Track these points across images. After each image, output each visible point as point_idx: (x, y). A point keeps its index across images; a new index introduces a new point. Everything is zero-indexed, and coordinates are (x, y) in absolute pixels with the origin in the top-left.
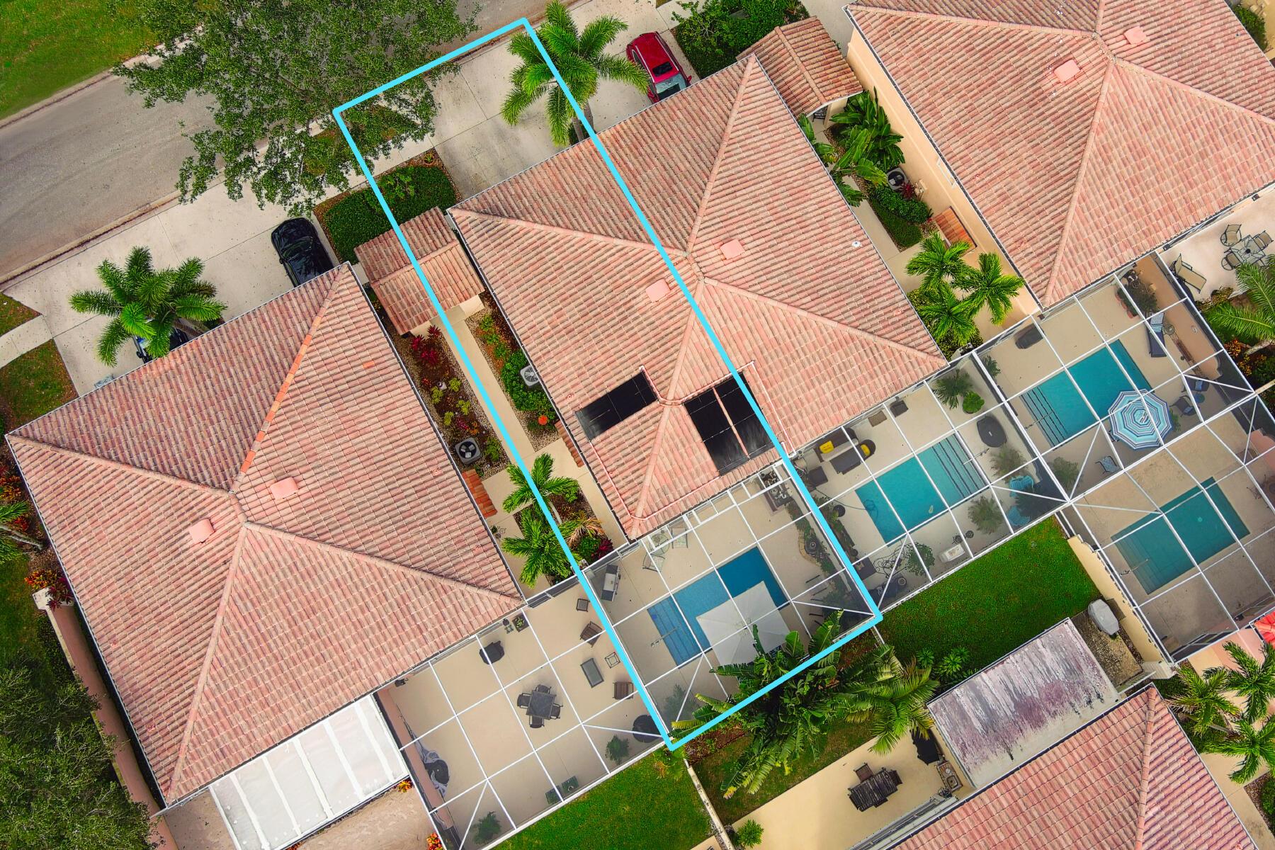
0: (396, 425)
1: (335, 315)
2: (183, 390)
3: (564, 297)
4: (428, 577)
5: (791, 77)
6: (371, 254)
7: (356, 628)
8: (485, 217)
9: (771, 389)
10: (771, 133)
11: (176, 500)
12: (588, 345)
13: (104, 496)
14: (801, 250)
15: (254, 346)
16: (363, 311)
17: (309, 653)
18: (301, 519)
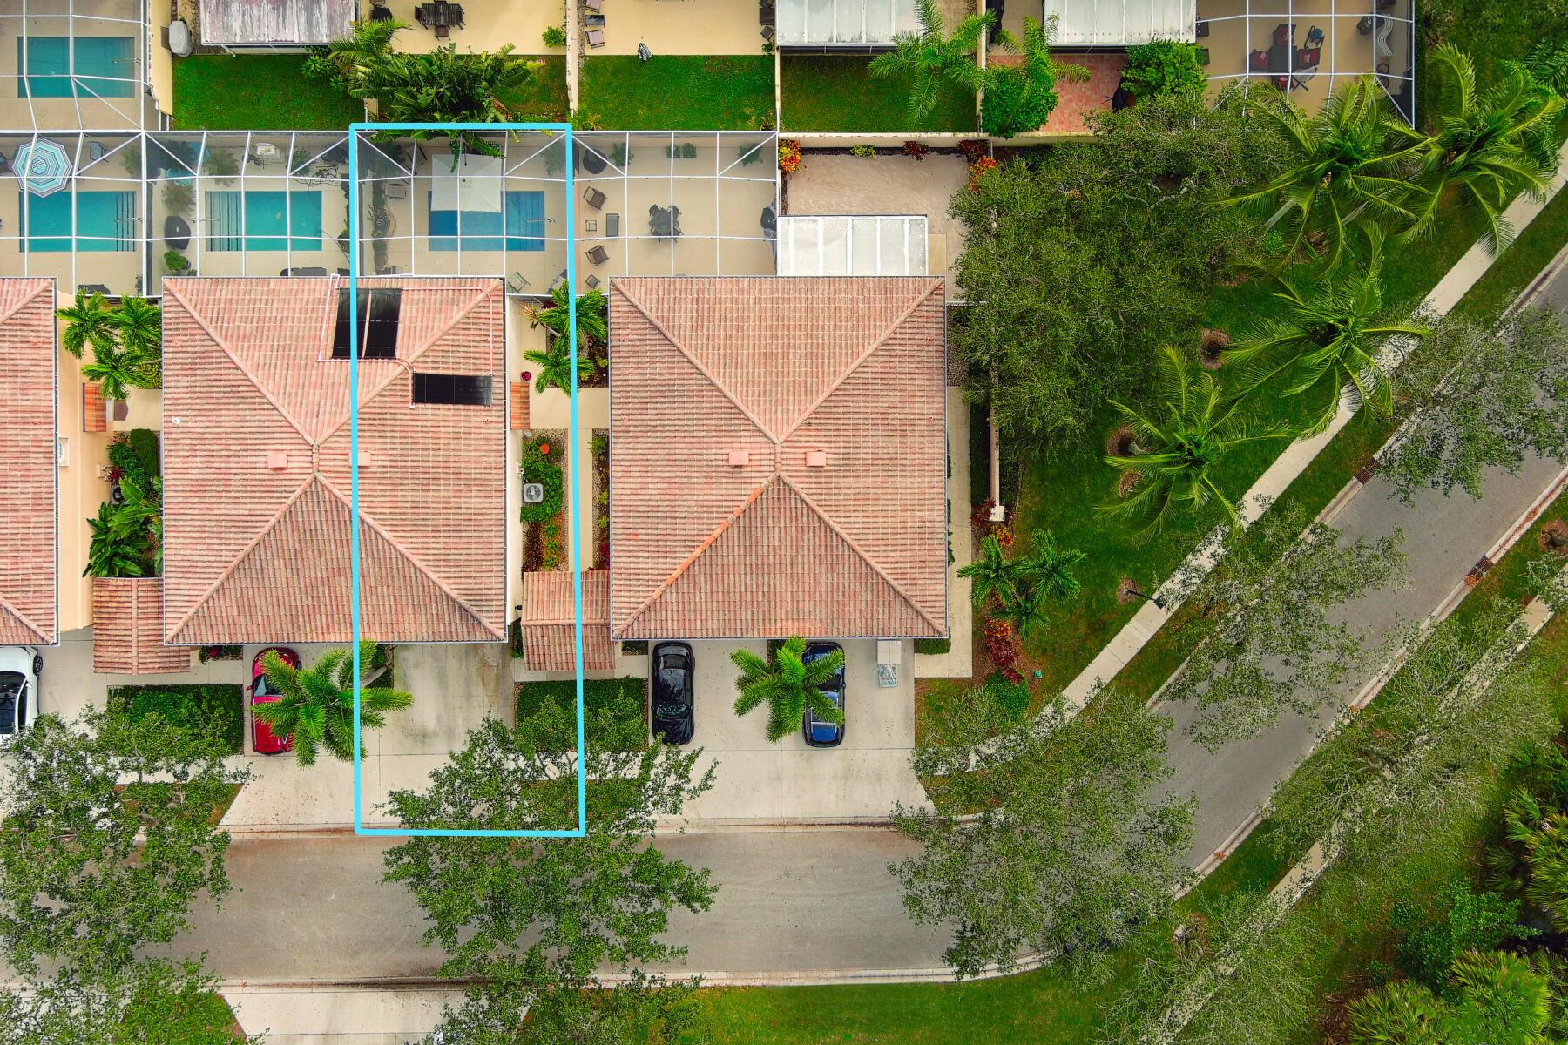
0: (638, 474)
1: (640, 595)
2: (789, 594)
3: (445, 505)
4: (670, 335)
5: (150, 621)
7: (743, 327)
8: (475, 614)
9: (318, 333)
10: (190, 558)
11: (827, 497)
12: (448, 454)
13: (885, 536)
14: (223, 436)
15: (718, 602)
17: (786, 328)
18: (737, 428)
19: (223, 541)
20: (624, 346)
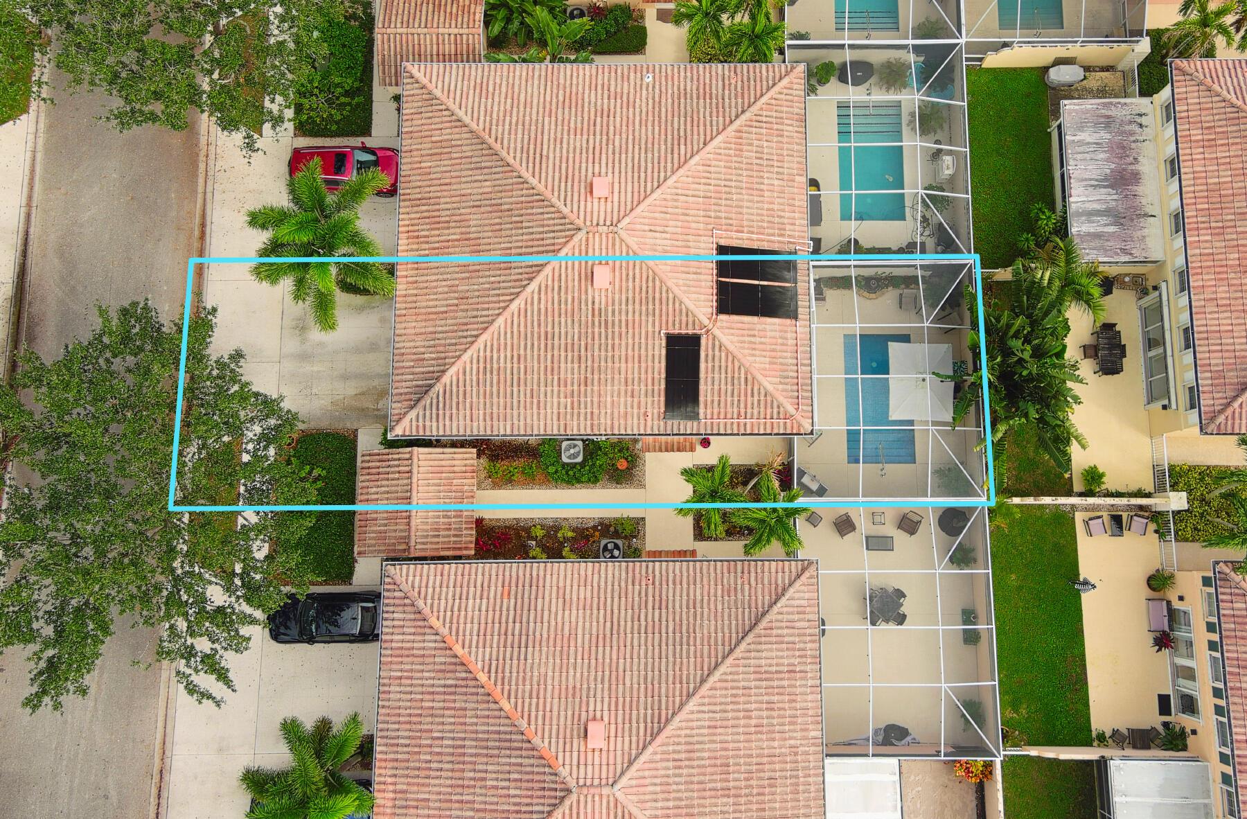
0: (582, 596)
1: (436, 602)
4: (750, 638)
6: (373, 542)
7: (761, 733)
8: (422, 403)
9: (746, 229)
10: (497, 92)
12: (609, 371)
14: (631, 128)
15: (422, 700)
16: (446, 573)
17: (761, 790)
18: (634, 732)
19: (513, 127)
20: (736, 577)
